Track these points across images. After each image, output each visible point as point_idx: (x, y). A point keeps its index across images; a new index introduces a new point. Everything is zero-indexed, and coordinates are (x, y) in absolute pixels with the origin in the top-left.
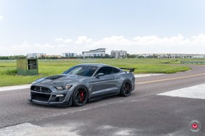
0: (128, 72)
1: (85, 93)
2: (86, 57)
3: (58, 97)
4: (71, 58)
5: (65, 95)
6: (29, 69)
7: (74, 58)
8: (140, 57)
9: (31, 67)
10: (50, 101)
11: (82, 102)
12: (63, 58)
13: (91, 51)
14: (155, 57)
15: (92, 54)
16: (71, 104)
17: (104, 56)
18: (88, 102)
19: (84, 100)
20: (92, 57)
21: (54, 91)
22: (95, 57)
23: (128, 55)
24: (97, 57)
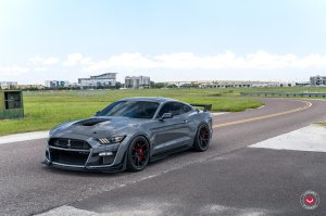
0: (201, 112)
1: (144, 148)
2: (85, 88)
3: (102, 157)
4: (60, 89)
5: (115, 152)
6: (7, 107)
7: (65, 89)
8: (171, 87)
9: (10, 105)
10: (89, 164)
11: (141, 164)
12: (47, 89)
13: (92, 78)
14: (194, 86)
15: (95, 82)
16: (124, 168)
17: (114, 85)
18: (150, 164)
19: (143, 159)
20: (94, 87)
21: (96, 146)
22: (100, 87)
23: (152, 83)
24: (102, 88)
